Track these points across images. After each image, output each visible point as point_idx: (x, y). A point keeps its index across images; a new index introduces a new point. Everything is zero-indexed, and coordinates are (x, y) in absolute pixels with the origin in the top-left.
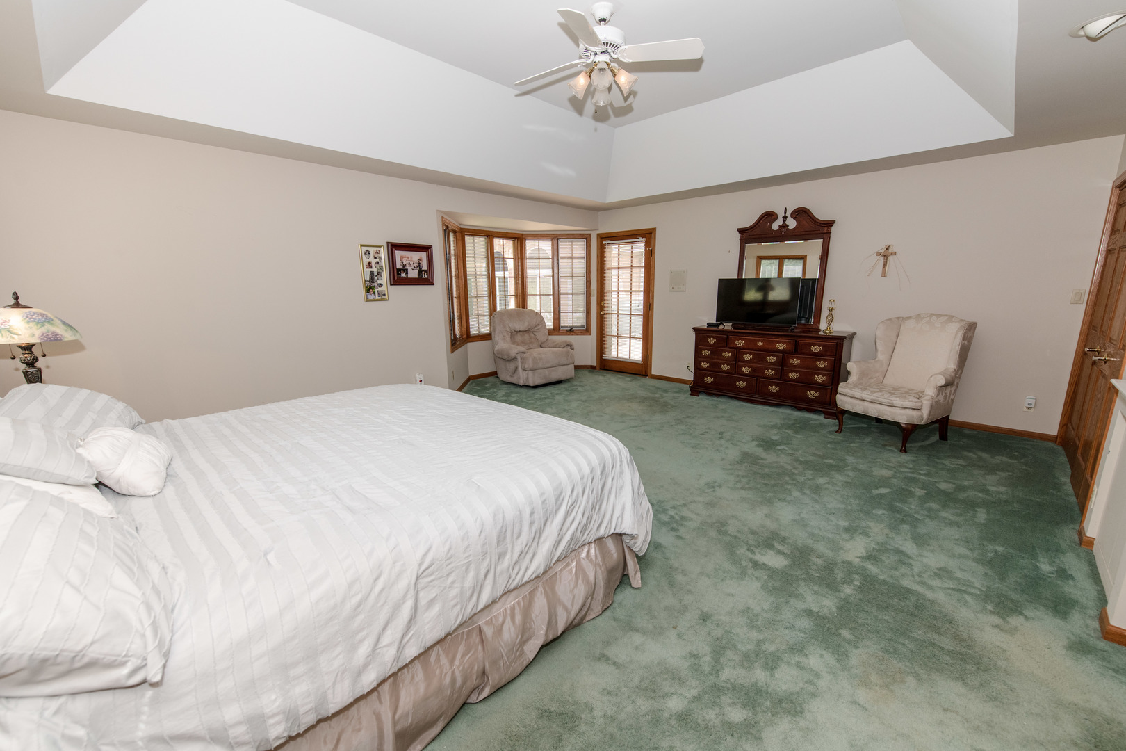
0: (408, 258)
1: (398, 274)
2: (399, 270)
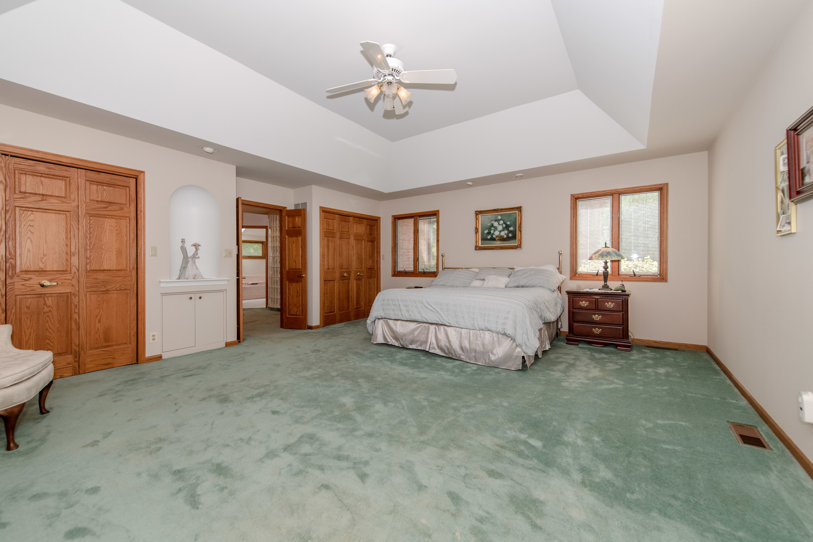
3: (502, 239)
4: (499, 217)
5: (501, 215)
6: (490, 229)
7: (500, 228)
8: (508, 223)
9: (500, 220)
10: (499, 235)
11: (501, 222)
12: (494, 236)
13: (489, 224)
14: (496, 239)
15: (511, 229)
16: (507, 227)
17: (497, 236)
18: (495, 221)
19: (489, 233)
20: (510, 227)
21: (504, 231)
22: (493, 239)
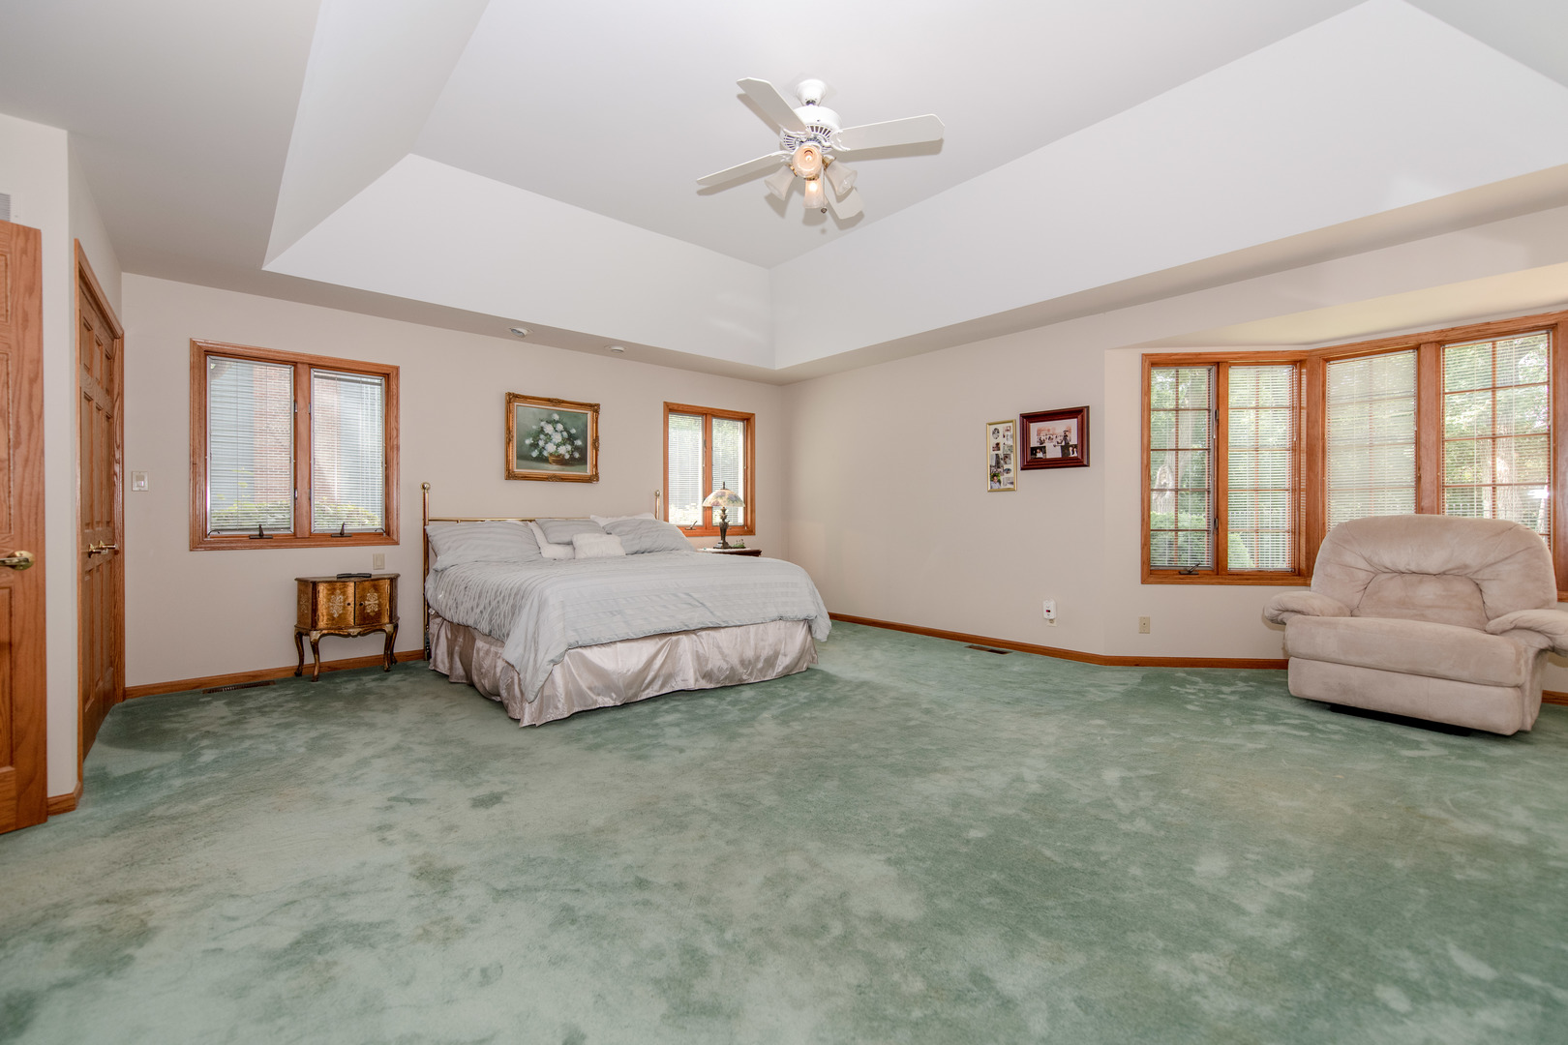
0: (1049, 430)
1: (1032, 454)
2: (1034, 450)
3: (561, 461)
4: (556, 417)
5: (560, 413)
6: (536, 438)
7: (557, 438)
8: (573, 431)
9: (558, 422)
10: (556, 452)
11: (560, 427)
12: (545, 454)
13: (534, 427)
14: (551, 459)
15: (579, 443)
16: (571, 439)
17: (551, 454)
18: (548, 422)
19: (535, 445)
20: (576, 439)
21: (564, 444)
22: (541, 459)
